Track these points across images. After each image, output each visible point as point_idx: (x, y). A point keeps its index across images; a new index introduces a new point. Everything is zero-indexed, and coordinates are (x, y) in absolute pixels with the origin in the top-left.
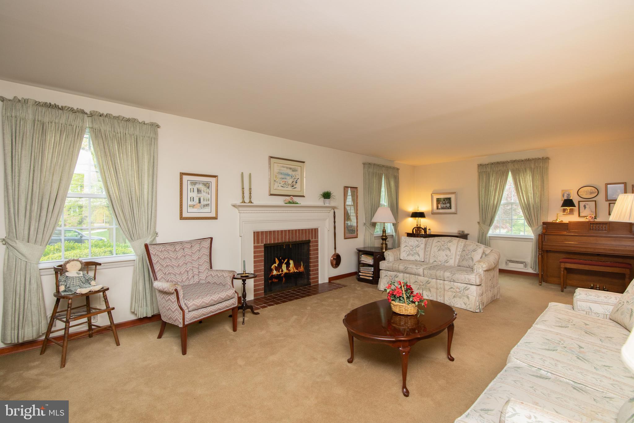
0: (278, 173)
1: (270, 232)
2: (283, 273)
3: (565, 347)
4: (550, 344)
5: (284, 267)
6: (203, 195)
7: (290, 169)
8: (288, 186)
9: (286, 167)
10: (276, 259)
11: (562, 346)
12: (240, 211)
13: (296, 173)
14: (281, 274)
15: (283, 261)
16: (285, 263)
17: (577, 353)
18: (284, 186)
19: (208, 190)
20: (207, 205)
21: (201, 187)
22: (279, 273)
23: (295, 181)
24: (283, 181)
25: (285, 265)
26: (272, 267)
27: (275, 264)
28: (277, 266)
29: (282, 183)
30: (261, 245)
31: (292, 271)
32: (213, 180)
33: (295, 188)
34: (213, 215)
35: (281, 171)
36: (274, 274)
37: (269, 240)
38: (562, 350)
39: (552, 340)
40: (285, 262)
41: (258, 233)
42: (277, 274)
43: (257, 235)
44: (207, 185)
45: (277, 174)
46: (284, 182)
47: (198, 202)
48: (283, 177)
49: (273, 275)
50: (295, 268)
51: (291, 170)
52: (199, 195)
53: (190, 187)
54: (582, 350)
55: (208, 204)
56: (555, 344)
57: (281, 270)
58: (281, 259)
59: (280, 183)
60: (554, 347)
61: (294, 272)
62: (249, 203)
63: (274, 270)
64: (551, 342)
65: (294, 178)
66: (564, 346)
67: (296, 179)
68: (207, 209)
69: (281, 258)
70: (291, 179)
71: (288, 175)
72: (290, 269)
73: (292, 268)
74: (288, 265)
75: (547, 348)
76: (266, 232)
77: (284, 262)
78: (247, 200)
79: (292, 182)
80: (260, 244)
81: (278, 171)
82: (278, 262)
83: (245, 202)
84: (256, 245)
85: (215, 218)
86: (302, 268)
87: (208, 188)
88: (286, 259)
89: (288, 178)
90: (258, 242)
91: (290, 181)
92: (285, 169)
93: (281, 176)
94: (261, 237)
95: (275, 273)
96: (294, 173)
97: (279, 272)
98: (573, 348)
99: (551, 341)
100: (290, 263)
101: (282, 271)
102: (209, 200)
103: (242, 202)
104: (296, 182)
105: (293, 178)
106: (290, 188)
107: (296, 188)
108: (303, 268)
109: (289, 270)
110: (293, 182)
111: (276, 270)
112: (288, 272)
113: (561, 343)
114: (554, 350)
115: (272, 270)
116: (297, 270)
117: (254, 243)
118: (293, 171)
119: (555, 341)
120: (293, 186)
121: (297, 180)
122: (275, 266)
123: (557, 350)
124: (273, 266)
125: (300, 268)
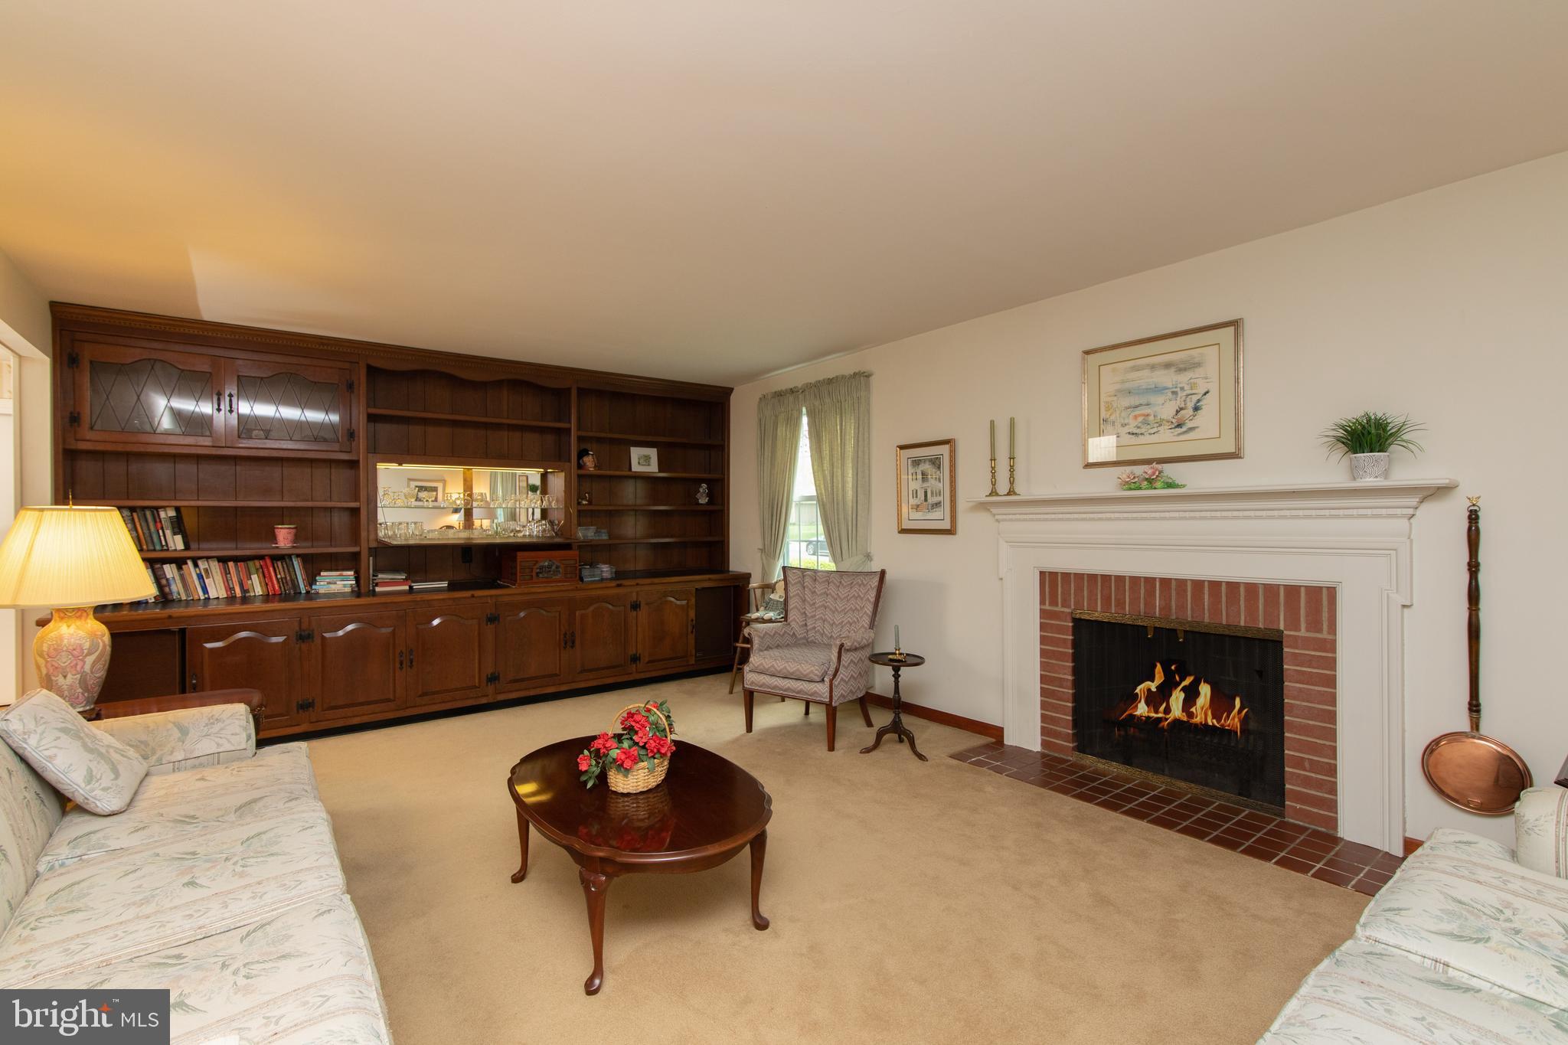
0: (1119, 393)
1: (1093, 578)
2: (1167, 719)
3: (227, 859)
4: (262, 846)
5: (1177, 699)
6: (932, 483)
7: (1167, 366)
8: (1159, 428)
9: (1148, 365)
10: (1159, 666)
11: (235, 859)
12: (997, 517)
13: (1199, 372)
14: (1161, 718)
15: (1177, 678)
16: (1182, 689)
17: (197, 864)
18: (1143, 431)
19: (938, 472)
20: (937, 505)
21: (926, 467)
22: (1153, 715)
23: (1190, 405)
24: (1136, 417)
25: (1182, 695)
26: (1137, 691)
27: (1148, 683)
28: (1154, 689)
29: (1133, 423)
30: (1063, 612)
31: (1197, 720)
32: (944, 450)
33: (1191, 429)
34: (946, 525)
35: (1127, 385)
36: (1138, 713)
37: (1089, 599)
38: (232, 851)
39: (262, 859)
40: (1184, 684)
41: (1053, 575)
42: (1148, 718)
43: (1052, 583)
44: (936, 462)
45: (1115, 398)
46: (1140, 419)
47: (923, 498)
48: (1137, 403)
49: (1132, 716)
50: (1212, 714)
51: (1173, 370)
52: (925, 485)
53: (911, 470)
54: (186, 879)
55: (940, 503)
56: (252, 854)
57: (1164, 705)
58: (1173, 673)
59: (1124, 425)
60: (249, 846)
61: (1206, 724)
62: (1008, 494)
63: (1143, 701)
64: (263, 852)
65: (1187, 395)
66: (232, 862)
67: (1195, 398)
68: (937, 514)
69: (1173, 668)
70: (1173, 402)
71: (1158, 390)
72: (1193, 710)
73: (1202, 708)
74: (1191, 695)
75: (263, 837)
76: (1079, 577)
77: (1179, 684)
78: (1003, 487)
79: (1177, 412)
80: (1059, 609)
81: (1118, 386)
82: (1160, 678)
83: (997, 495)
84: (1047, 607)
85: (951, 532)
86: (1233, 719)
87: (939, 468)
88: (1190, 675)
89: (1158, 399)
90: (1054, 602)
91: (1167, 411)
92: (1146, 373)
93: (1127, 401)
94: (1062, 587)
95: (1142, 709)
96: (1183, 379)
97: (1157, 712)
98: (208, 869)
99: (263, 855)
100: (1199, 694)
101: (1168, 711)
102: (940, 495)
103: (990, 495)
104: (1196, 409)
105: (1180, 394)
106: (1166, 434)
107: (1197, 430)
108: (1236, 720)
109: (1191, 715)
110: (1181, 409)
111: (1147, 703)
112: (1185, 719)
113: (241, 863)
114: (248, 839)
115: (1135, 698)
116: (1215, 721)
117: (1042, 602)
118: (1181, 370)
119: (255, 860)
120: (1179, 426)
121: (1199, 401)
122: (1149, 690)
123: (242, 844)
124: (1139, 688)
125: (1228, 717)
